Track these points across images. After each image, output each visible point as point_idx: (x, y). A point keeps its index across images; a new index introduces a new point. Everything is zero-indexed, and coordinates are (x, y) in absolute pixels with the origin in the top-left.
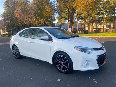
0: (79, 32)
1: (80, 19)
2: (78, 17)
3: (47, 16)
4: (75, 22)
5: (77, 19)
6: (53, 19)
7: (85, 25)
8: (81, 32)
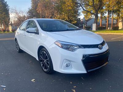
0: (109, 28)
1: (112, 13)
2: (109, 10)
3: (67, 10)
4: (104, 16)
5: (107, 12)
6: (78, 14)
7: (117, 20)
8: (112, 29)
